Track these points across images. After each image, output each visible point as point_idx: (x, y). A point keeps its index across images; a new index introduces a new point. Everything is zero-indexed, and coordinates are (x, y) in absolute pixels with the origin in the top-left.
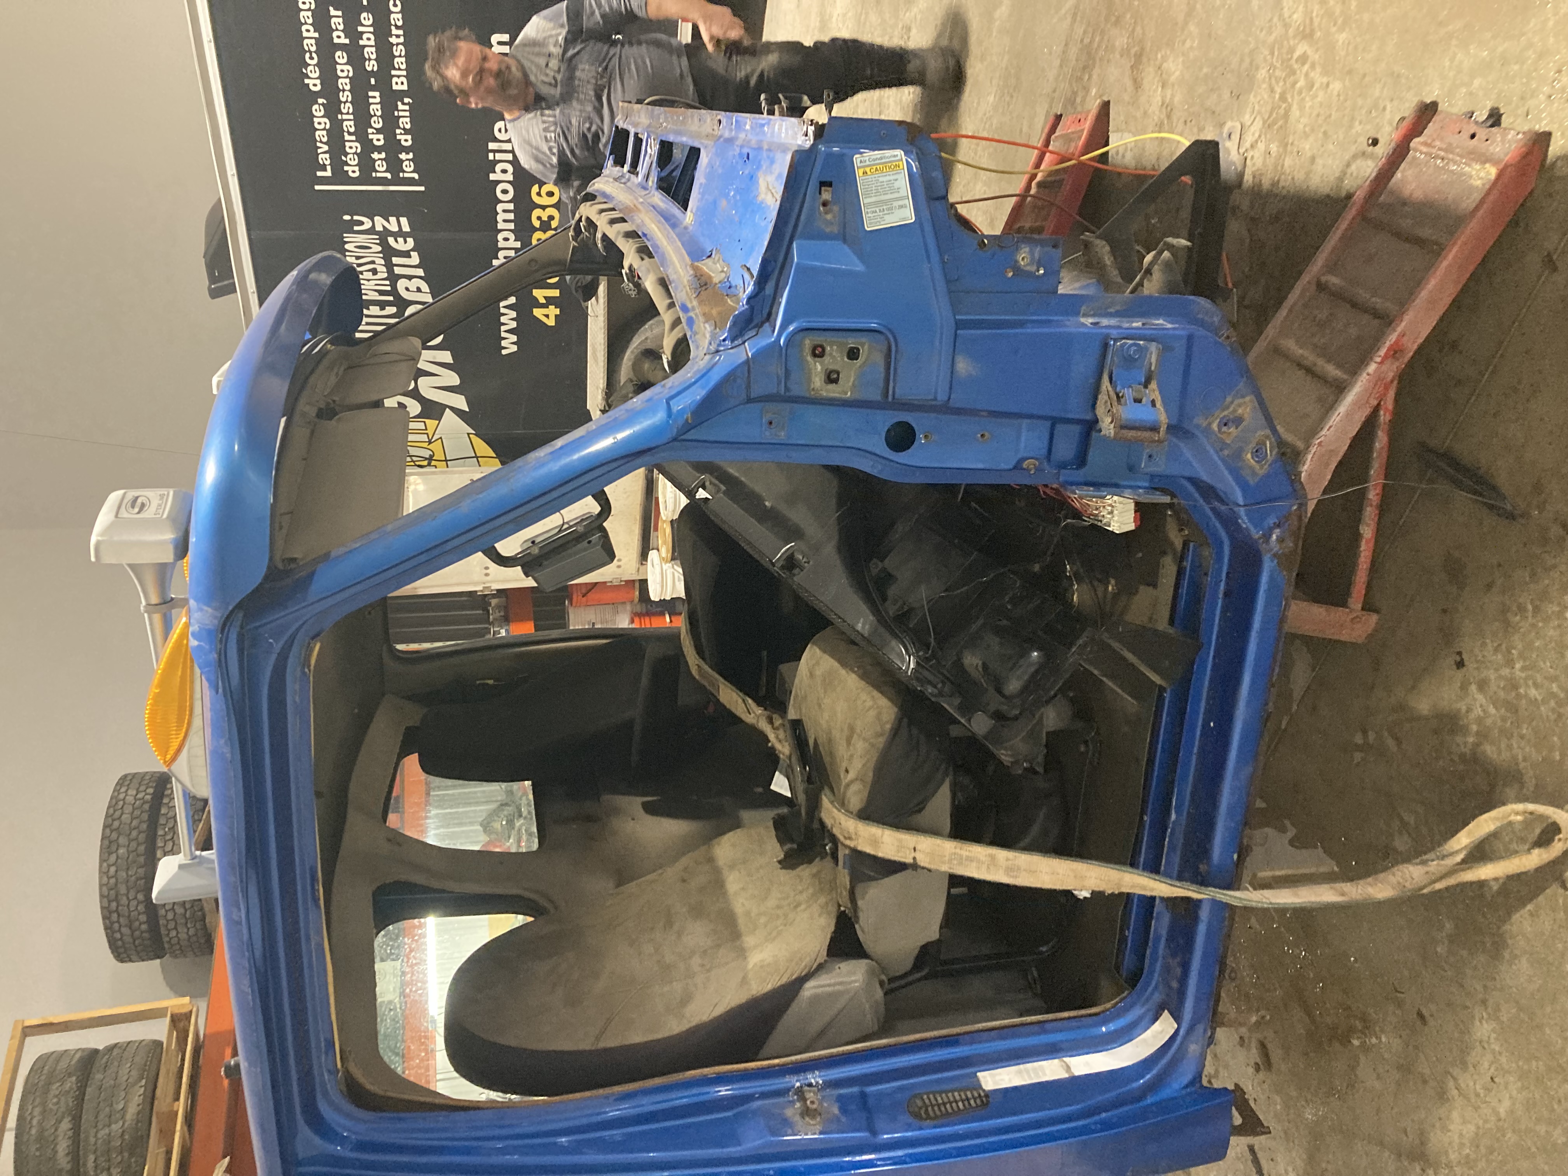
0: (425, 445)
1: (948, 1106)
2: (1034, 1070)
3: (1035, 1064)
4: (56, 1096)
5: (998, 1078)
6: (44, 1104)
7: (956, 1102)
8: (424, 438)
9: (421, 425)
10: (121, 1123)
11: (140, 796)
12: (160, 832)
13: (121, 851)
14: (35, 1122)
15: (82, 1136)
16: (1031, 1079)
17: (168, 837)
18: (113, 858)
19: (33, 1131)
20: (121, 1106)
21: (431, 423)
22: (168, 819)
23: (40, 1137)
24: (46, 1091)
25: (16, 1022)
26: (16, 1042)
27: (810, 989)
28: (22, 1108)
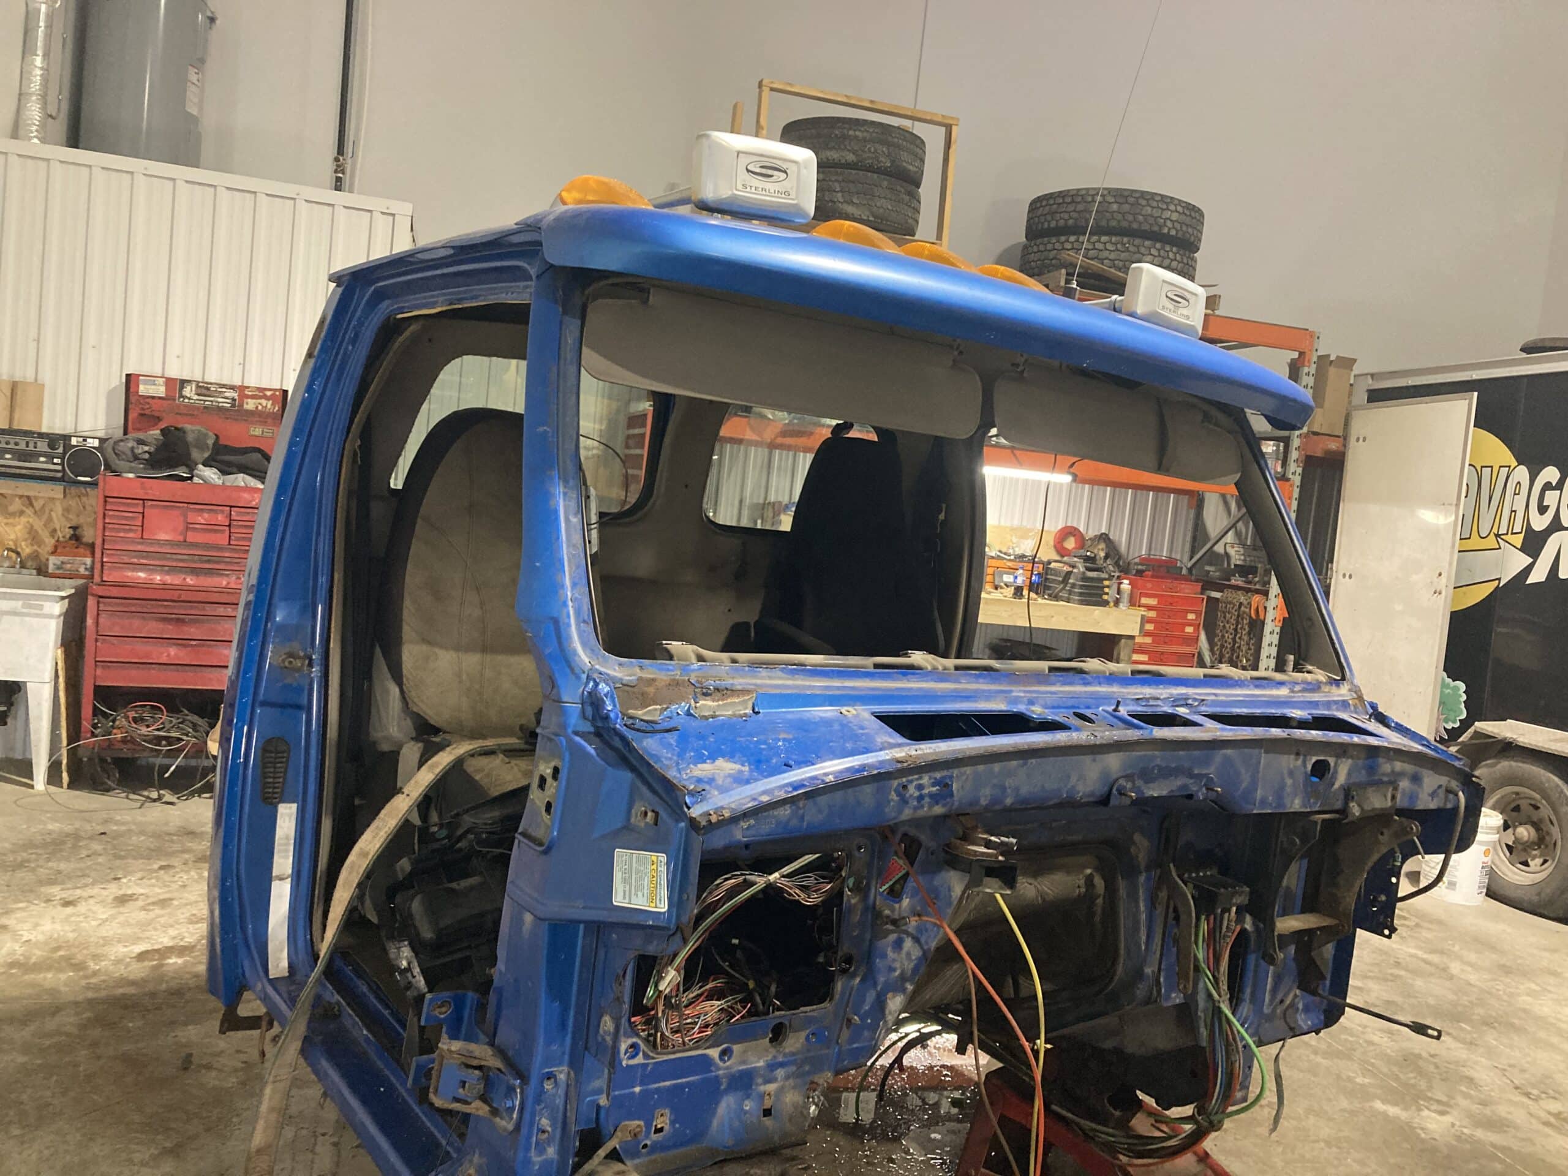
0: (1495, 530)
1: (272, 770)
2: (287, 851)
3: (291, 853)
4: (876, 151)
5: (287, 819)
6: (872, 141)
7: (274, 778)
8: (1503, 531)
9: (1517, 529)
10: (841, 200)
11: (1169, 224)
12: (1125, 240)
13: (1115, 207)
14: (857, 133)
15: (839, 170)
16: (280, 845)
17: (1119, 246)
18: (1110, 199)
19: (851, 133)
20: (855, 201)
21: (1518, 540)
22: (1138, 247)
23: (845, 137)
24: (882, 142)
25: (958, 119)
26: (939, 119)
27: (395, 690)
28: (873, 123)
